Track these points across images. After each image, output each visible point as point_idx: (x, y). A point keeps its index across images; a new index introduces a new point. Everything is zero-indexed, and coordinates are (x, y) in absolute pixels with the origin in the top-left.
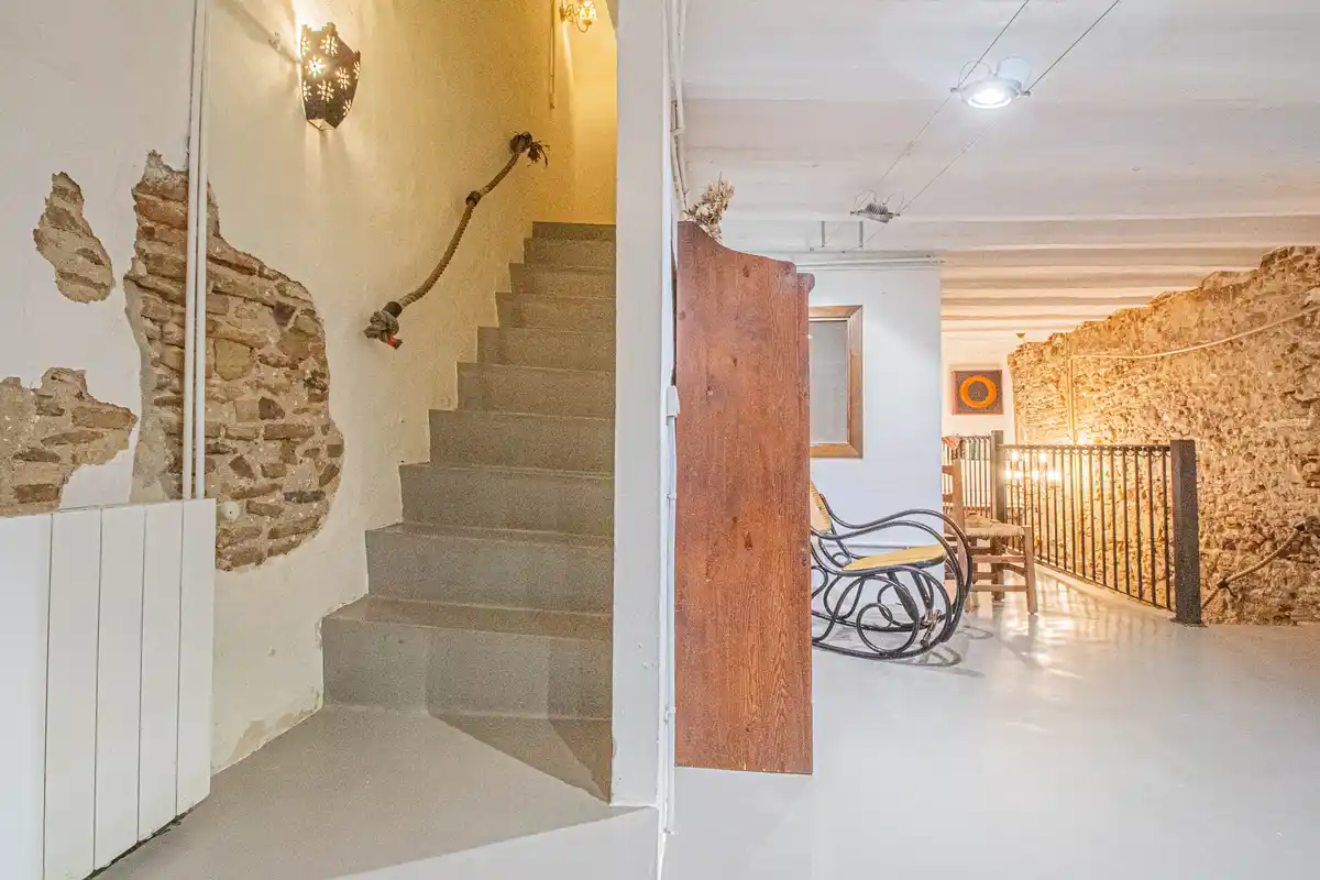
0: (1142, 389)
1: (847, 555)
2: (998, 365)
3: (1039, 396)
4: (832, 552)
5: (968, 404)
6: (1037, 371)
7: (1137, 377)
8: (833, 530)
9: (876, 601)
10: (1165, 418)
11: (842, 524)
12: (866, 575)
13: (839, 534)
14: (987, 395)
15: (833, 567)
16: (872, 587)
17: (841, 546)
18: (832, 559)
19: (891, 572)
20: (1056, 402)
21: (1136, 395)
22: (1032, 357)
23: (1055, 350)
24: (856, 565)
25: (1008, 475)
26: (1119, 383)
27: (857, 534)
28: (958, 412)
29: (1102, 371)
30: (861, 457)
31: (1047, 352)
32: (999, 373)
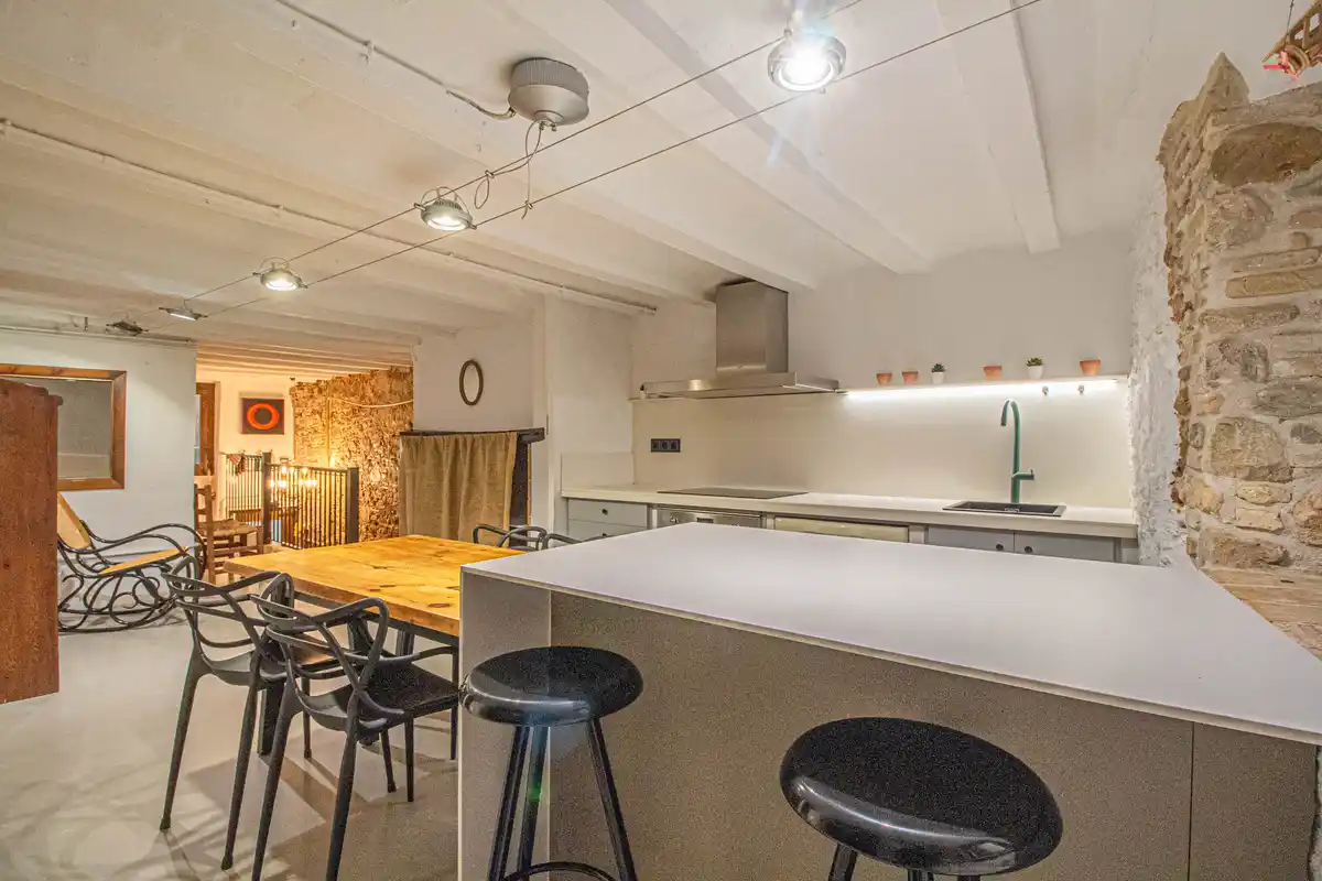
0: (365, 426)
1: (104, 562)
2: (281, 395)
3: (310, 423)
4: (90, 564)
5: (254, 425)
6: (310, 403)
7: (363, 419)
8: (92, 545)
9: (131, 591)
10: (374, 446)
11: (100, 540)
12: (120, 574)
13: (97, 548)
14: (271, 418)
15: (87, 573)
16: (127, 584)
17: (99, 557)
18: (90, 569)
19: (138, 570)
20: (320, 428)
21: (362, 430)
22: (306, 393)
23: (320, 391)
24: (112, 569)
25: (272, 484)
26: (354, 420)
27: (111, 547)
28: (244, 432)
29: (345, 411)
30: (123, 488)
31: (316, 390)
32: (281, 402)
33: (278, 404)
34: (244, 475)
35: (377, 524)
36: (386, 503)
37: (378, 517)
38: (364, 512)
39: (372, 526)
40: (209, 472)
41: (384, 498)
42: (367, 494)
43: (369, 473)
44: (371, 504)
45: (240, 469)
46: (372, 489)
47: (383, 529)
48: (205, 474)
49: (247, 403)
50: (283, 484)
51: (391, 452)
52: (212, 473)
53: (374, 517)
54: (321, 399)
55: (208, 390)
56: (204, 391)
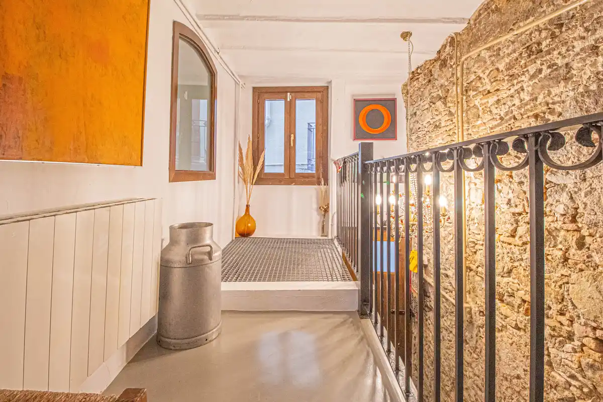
2: (393, 94)
5: (365, 130)
32: (394, 101)
33: (390, 104)
48: (319, 184)
49: (359, 104)
52: (326, 182)
55: (321, 94)
56: (319, 95)
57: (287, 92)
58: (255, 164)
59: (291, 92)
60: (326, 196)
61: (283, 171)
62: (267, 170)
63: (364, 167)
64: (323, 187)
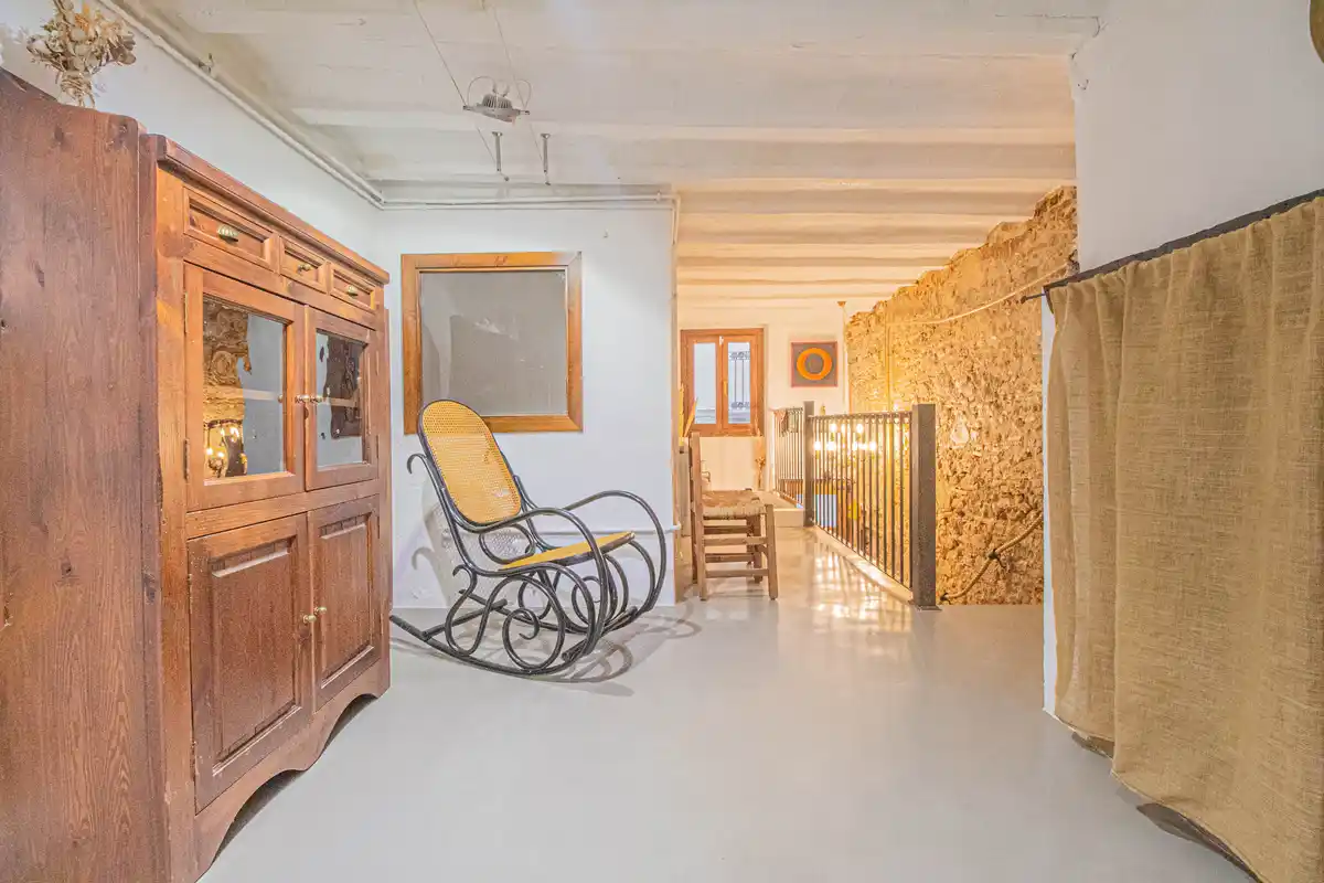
0: (941, 355)
2: (833, 337)
3: (867, 367)
5: (804, 375)
6: (866, 340)
7: (937, 343)
10: (957, 385)
14: (823, 367)
20: (879, 372)
21: (936, 362)
22: (862, 328)
23: (878, 320)
26: (924, 350)
28: (794, 385)
29: (911, 340)
30: (581, 430)
31: (873, 322)
32: (834, 345)
33: (831, 347)
34: (789, 435)
35: (962, 514)
36: (979, 481)
37: (964, 503)
38: (943, 492)
39: (955, 517)
40: (759, 433)
41: (976, 472)
42: (945, 464)
43: (949, 429)
44: (953, 480)
45: (785, 427)
46: (954, 455)
47: (974, 525)
48: (755, 434)
49: (797, 348)
50: (832, 447)
51: (988, 391)
52: (762, 434)
53: (957, 503)
54: (879, 333)
55: (757, 336)
56: (753, 338)
57: (718, 336)
58: (686, 418)
59: (724, 335)
60: (763, 448)
61: (714, 422)
62: (698, 421)
63: (808, 420)
64: (758, 438)
